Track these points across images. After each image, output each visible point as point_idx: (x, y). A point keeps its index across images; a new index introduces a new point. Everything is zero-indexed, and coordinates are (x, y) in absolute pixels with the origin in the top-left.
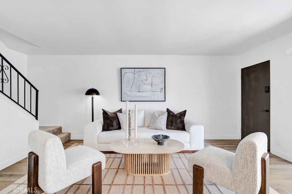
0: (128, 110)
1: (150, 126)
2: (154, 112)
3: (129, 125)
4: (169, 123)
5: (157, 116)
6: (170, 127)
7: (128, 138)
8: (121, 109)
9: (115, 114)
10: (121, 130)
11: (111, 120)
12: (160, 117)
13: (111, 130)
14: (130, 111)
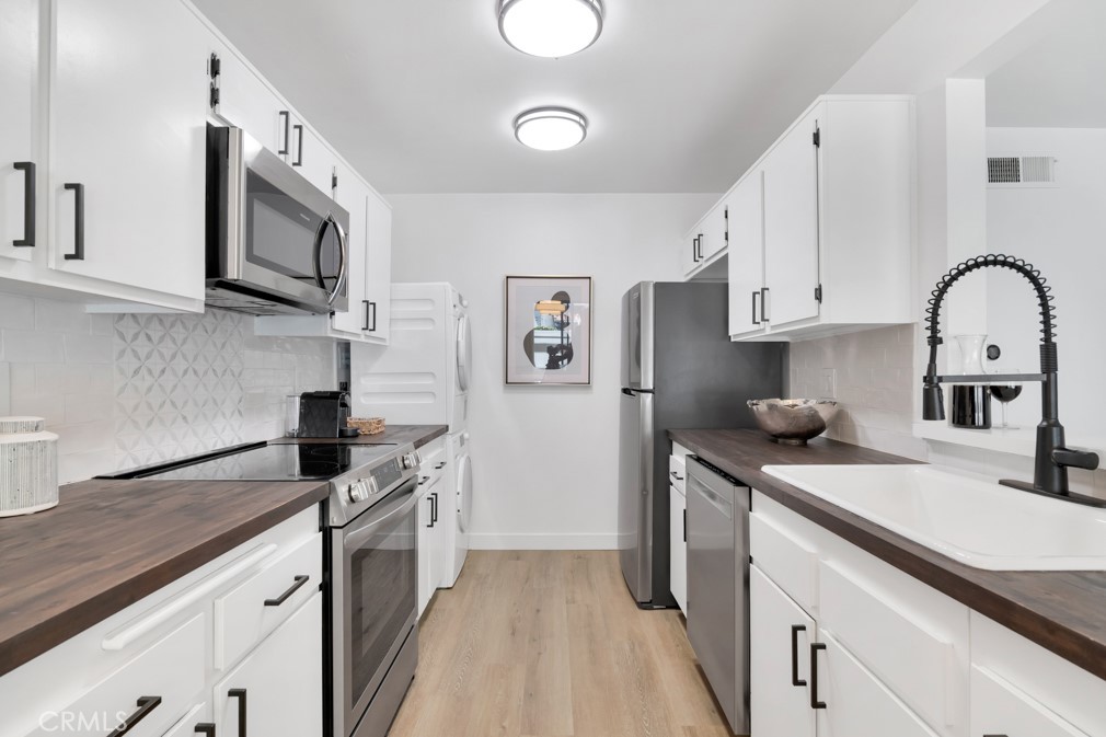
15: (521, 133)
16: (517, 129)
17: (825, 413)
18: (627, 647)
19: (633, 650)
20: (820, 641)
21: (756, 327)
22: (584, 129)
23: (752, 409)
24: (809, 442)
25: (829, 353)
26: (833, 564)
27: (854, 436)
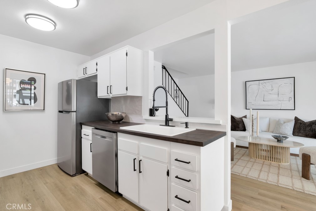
0: (251, 115)
1: (274, 131)
2: (279, 119)
3: (252, 125)
4: (296, 130)
5: (282, 122)
6: (297, 134)
7: (251, 134)
8: (246, 115)
9: (241, 119)
10: (246, 131)
11: (237, 123)
12: (285, 124)
13: (238, 131)
14: (253, 115)
15: (28, 20)
16: (26, 19)
17: (124, 115)
18: (73, 188)
19: (75, 188)
20: (140, 160)
21: (108, 95)
22: (55, 26)
23: (107, 115)
24: (120, 122)
25: (123, 102)
26: (142, 143)
27: (129, 120)
